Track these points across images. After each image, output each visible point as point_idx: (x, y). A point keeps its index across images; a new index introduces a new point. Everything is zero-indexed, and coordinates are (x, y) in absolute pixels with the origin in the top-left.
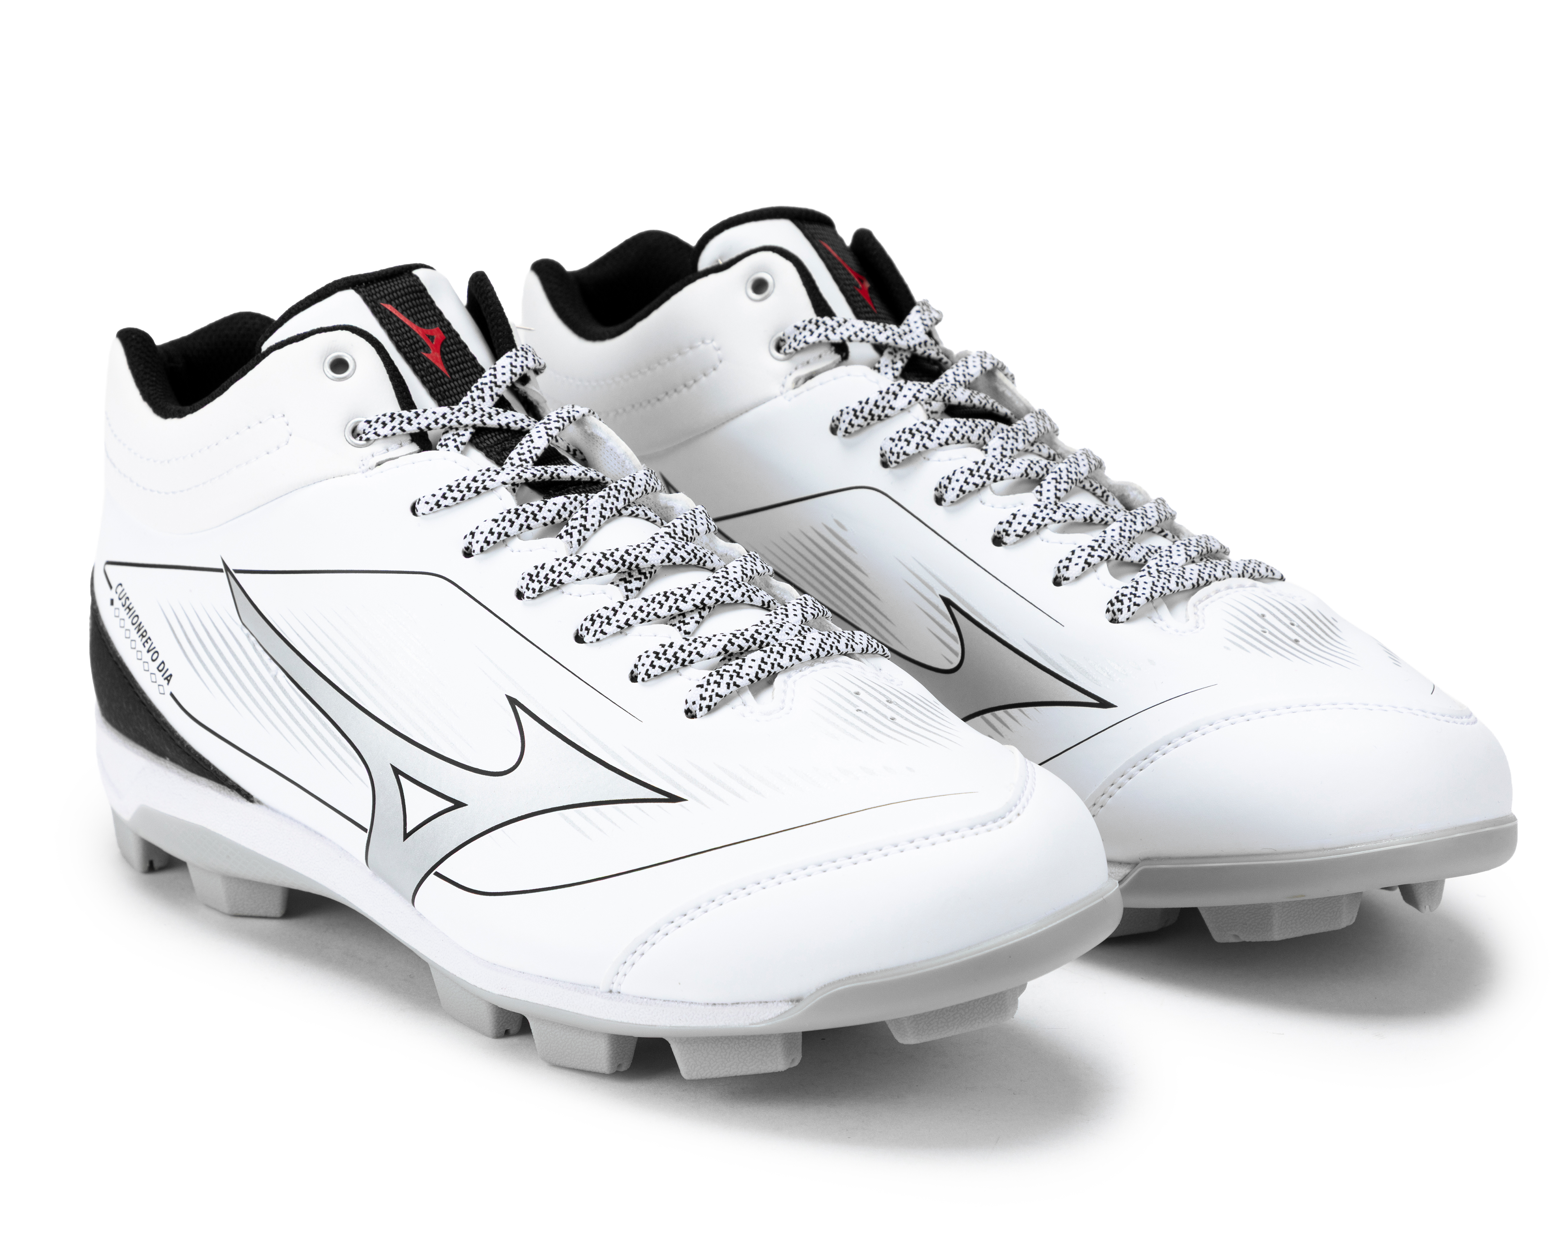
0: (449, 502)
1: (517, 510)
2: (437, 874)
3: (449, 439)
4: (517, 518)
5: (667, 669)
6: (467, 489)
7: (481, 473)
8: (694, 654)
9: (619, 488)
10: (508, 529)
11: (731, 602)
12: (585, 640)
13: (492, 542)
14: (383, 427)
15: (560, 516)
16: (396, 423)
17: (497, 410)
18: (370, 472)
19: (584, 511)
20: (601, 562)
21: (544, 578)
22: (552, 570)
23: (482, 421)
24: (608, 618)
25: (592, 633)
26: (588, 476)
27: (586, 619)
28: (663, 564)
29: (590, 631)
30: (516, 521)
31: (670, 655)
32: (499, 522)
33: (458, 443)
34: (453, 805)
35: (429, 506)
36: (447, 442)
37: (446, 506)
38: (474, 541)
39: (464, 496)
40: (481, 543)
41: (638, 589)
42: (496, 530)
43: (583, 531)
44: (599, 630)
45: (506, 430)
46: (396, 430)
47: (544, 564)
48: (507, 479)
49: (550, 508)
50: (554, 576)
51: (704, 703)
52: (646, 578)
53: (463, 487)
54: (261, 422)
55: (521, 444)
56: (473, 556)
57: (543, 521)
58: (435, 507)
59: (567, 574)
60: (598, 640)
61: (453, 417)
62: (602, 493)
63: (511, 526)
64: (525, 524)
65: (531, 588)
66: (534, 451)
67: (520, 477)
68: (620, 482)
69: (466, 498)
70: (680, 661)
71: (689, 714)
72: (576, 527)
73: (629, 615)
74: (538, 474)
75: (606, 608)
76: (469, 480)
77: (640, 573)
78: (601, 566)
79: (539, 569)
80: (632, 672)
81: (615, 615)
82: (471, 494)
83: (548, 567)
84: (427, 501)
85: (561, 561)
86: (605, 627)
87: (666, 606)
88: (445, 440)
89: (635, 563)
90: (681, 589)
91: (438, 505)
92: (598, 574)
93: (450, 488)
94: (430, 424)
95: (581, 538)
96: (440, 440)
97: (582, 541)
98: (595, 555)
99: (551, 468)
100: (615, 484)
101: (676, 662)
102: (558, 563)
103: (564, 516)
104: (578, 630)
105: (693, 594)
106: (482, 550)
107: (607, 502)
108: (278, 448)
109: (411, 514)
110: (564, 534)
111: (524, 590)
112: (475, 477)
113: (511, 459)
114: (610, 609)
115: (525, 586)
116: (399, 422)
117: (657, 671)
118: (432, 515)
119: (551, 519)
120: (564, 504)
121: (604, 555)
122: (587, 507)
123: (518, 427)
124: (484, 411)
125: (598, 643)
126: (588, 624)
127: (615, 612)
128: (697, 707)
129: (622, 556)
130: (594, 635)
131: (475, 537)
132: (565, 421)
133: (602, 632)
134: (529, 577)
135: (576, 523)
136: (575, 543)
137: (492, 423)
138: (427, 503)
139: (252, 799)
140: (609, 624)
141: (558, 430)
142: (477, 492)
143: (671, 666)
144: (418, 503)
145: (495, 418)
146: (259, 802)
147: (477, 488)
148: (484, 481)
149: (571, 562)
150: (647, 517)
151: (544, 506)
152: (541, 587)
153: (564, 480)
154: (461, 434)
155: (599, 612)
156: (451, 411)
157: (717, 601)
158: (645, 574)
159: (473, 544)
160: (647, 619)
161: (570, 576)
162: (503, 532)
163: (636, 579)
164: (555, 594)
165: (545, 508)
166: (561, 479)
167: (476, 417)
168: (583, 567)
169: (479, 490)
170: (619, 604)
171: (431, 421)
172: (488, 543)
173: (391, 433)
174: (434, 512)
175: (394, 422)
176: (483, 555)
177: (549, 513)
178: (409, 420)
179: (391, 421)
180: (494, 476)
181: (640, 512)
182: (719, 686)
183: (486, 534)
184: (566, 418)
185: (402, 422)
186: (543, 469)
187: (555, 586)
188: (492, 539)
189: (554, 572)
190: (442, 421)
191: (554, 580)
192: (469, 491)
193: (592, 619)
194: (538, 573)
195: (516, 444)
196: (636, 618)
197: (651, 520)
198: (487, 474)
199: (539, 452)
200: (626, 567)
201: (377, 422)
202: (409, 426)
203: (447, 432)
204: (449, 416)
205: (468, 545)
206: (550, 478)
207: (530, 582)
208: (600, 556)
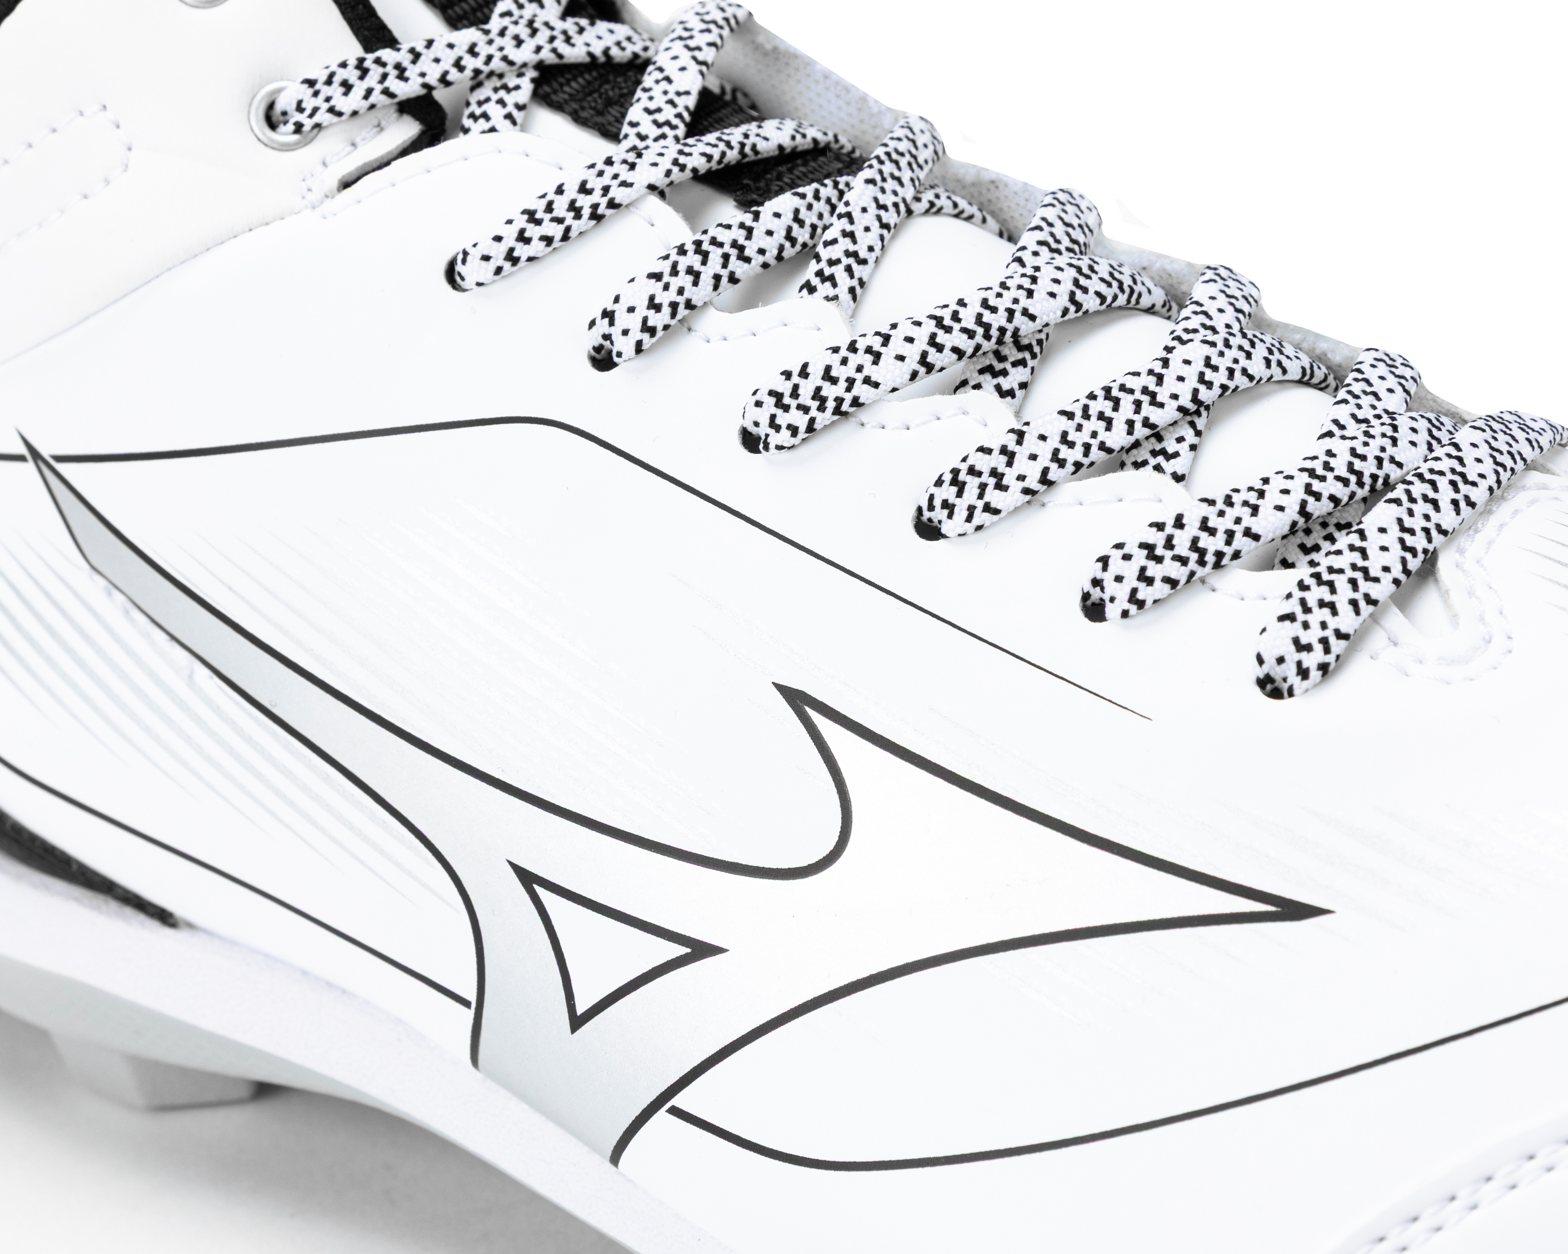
0: (537, 247)
1: (698, 244)
2: (675, 1111)
3: (488, 100)
4: (704, 263)
5: (1183, 581)
6: (572, 214)
7: (594, 171)
8: (1238, 536)
9: (894, 156)
10: (691, 292)
11: (1250, 385)
12: (943, 531)
13: (660, 328)
14: (346, 94)
15: (793, 241)
16: (372, 80)
17: (577, 24)
18: (329, 204)
19: (845, 220)
20: (938, 340)
21: (813, 398)
22: (828, 376)
23: (554, 50)
24: (994, 473)
25: (961, 513)
26: (809, 138)
27: (939, 483)
28: (1067, 318)
29: (956, 510)
30: (702, 269)
31: (1182, 546)
32: (666, 278)
33: (510, 108)
34: (689, 950)
35: (492, 266)
36: (485, 107)
37: (530, 259)
38: (616, 332)
39: (568, 229)
40: (636, 334)
41: (1023, 386)
42: (664, 298)
43: (855, 266)
44: (980, 504)
45: (603, 65)
46: (377, 97)
47: (805, 366)
48: (657, 177)
49: (770, 227)
50: (839, 390)
51: (1311, 660)
52: (1034, 356)
53: (561, 208)
54: (54, 131)
55: (645, 90)
56: (615, 365)
57: (761, 259)
58: (507, 266)
59: (867, 381)
60: (979, 528)
61: (492, 50)
62: (866, 174)
63: (695, 283)
64: (725, 273)
65: (784, 426)
66: (681, 101)
67: (683, 168)
68: (892, 144)
69: (573, 234)
70: (1210, 558)
71: (1269, 687)
72: (838, 261)
73: (1044, 460)
74: (716, 153)
75: (987, 451)
76: (571, 192)
77: (1020, 348)
78: (940, 348)
79: (796, 379)
80: (1086, 596)
81: (1010, 464)
82: (585, 223)
83: (816, 372)
84: (486, 253)
85: (844, 352)
86: (993, 496)
87: (1119, 420)
88: (480, 103)
89: (1010, 328)
90: (1138, 374)
91: (512, 258)
92: (937, 367)
93: (531, 216)
94: (446, 73)
95: (855, 283)
96: (468, 104)
97: (858, 289)
98: (918, 324)
99: (735, 134)
100: (884, 149)
101: (1202, 562)
102: (837, 358)
103: (800, 240)
104: (920, 510)
105: (1170, 385)
106: (639, 348)
107: (883, 191)
108: (107, 182)
109: (448, 288)
110: (815, 281)
111: (764, 429)
112: (584, 184)
113: (633, 125)
114: (996, 452)
115: (765, 421)
116: (377, 77)
117: (1160, 589)
118: (502, 285)
119: (775, 252)
120: (797, 211)
121: (939, 321)
122: (849, 209)
123: (628, 54)
124: (552, 29)
125: (980, 533)
126: (948, 492)
127: (1010, 456)
128: (1289, 670)
129: (979, 316)
130: (969, 519)
131: (617, 322)
132: (721, 27)
133: (987, 508)
134: (773, 400)
135: (835, 252)
136: (845, 296)
137: (575, 53)
138: (486, 258)
139: (172, 921)
140: (1000, 487)
141: (713, 49)
142: (596, 217)
143: (1192, 574)
144: (464, 261)
145: (577, 39)
146: (190, 926)
147: (595, 206)
148: (606, 190)
149: (869, 350)
150: (956, 211)
151: (754, 224)
152: (812, 421)
153: (765, 155)
154: (511, 85)
155: (970, 462)
156: (485, 38)
157: (1224, 387)
158: (1029, 348)
159: (613, 338)
160: (1086, 461)
161: (876, 385)
162: (681, 300)
163: (1015, 364)
164: (847, 430)
165: (759, 229)
166: (759, 156)
167: (541, 43)
168: (901, 358)
169: (600, 211)
170: (1014, 437)
171: (447, 64)
172: (652, 331)
173: (366, 104)
174: (504, 277)
175: (367, 78)
176: (642, 359)
177: (768, 238)
178: (400, 69)
179: (362, 78)
180: (625, 175)
181: (943, 202)
182: (1334, 612)
183: (642, 310)
184: (721, 22)
185: (384, 76)
186: (720, 139)
187: (845, 414)
188: (657, 320)
189: (834, 381)
190: (470, 63)
191: (839, 401)
192: (578, 216)
193: (955, 482)
194: (796, 387)
195: (633, 93)
196: (1062, 463)
197: (965, 215)
198: (609, 171)
199: (691, 101)
200: (994, 340)
201: (329, 82)
202: (402, 84)
203: (479, 85)
204: (483, 50)
205: (601, 341)
206: (739, 157)
207: (779, 412)
208: (930, 327)
